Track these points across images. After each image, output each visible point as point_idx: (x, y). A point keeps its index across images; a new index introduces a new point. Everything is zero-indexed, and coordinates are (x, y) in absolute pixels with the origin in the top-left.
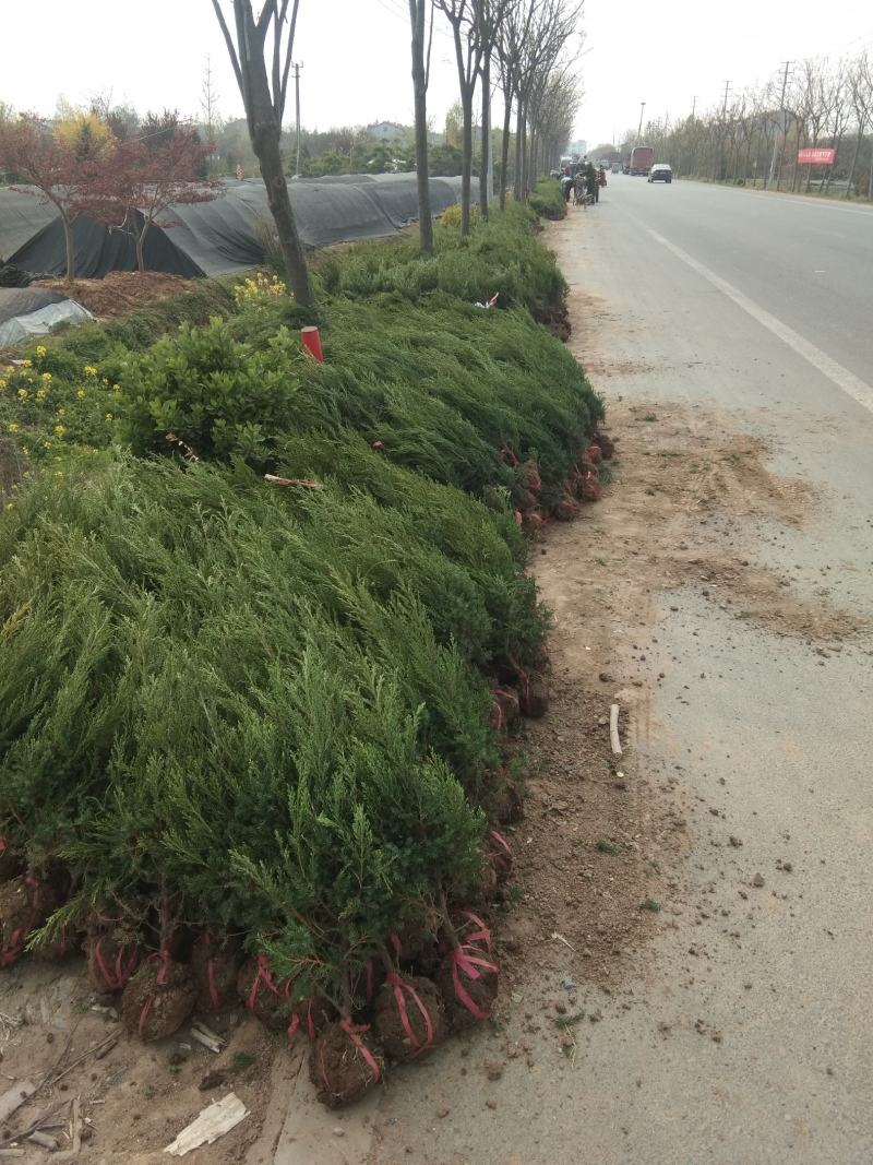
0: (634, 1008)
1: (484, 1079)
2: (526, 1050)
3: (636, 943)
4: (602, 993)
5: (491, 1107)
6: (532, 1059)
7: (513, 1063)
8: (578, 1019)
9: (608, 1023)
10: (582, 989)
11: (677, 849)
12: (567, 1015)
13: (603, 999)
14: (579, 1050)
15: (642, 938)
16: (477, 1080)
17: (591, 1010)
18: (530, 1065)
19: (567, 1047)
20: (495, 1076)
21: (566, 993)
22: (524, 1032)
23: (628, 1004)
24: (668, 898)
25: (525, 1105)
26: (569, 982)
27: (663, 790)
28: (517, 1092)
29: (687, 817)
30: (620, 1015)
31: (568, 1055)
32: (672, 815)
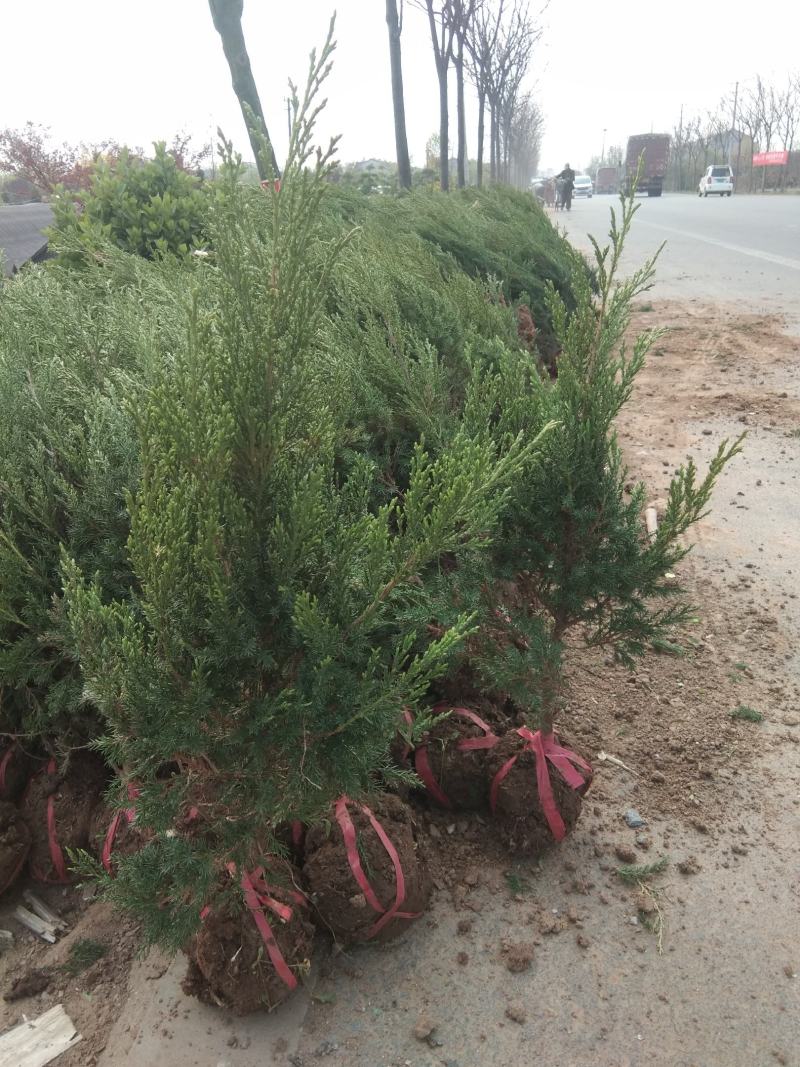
0: (752, 852)
1: (500, 969)
2: (572, 921)
3: (734, 763)
4: (692, 831)
5: (515, 1019)
6: (586, 935)
7: (551, 943)
8: (659, 870)
9: (711, 875)
10: (658, 828)
11: (771, 649)
12: (638, 866)
13: (695, 842)
14: (668, 919)
15: (744, 756)
16: (488, 973)
17: (677, 856)
18: (582, 945)
19: (644, 914)
20: (519, 964)
21: (632, 833)
22: (566, 893)
23: (741, 847)
24: (772, 706)
25: (581, 1014)
26: (635, 816)
27: (734, 588)
28: (562, 992)
29: (774, 613)
30: (731, 863)
31: (648, 927)
32: (753, 613)
